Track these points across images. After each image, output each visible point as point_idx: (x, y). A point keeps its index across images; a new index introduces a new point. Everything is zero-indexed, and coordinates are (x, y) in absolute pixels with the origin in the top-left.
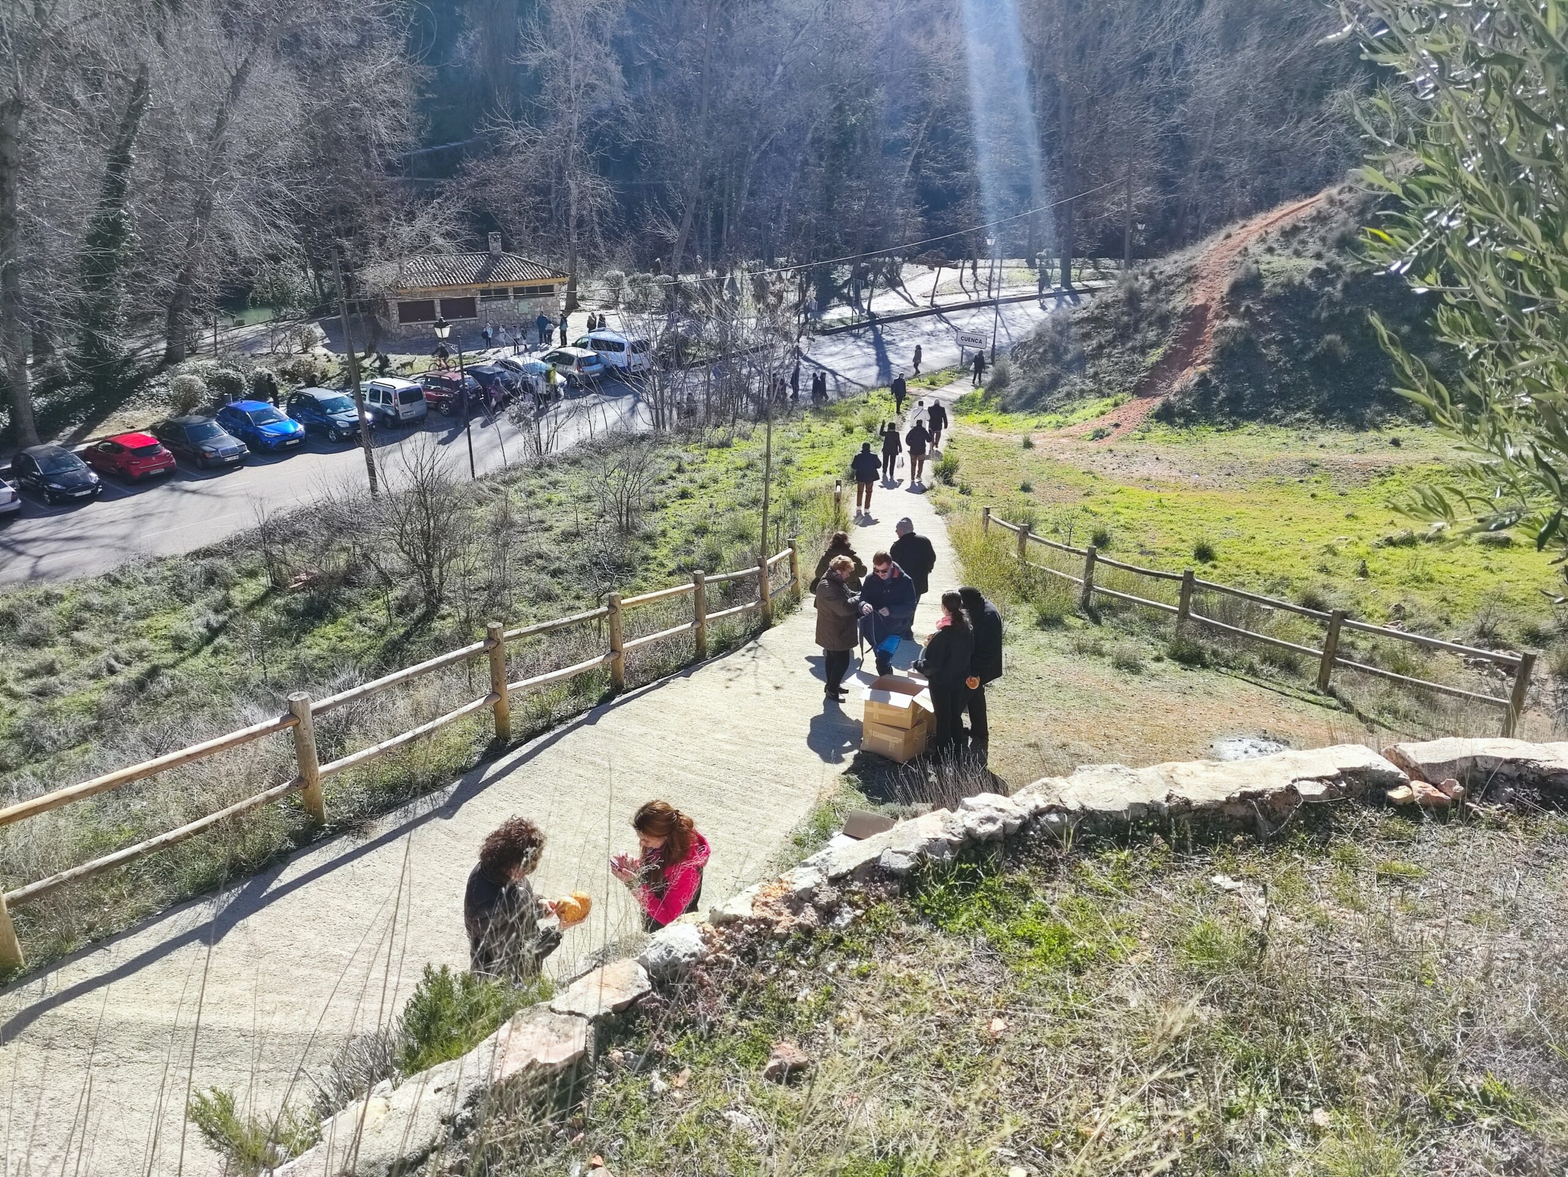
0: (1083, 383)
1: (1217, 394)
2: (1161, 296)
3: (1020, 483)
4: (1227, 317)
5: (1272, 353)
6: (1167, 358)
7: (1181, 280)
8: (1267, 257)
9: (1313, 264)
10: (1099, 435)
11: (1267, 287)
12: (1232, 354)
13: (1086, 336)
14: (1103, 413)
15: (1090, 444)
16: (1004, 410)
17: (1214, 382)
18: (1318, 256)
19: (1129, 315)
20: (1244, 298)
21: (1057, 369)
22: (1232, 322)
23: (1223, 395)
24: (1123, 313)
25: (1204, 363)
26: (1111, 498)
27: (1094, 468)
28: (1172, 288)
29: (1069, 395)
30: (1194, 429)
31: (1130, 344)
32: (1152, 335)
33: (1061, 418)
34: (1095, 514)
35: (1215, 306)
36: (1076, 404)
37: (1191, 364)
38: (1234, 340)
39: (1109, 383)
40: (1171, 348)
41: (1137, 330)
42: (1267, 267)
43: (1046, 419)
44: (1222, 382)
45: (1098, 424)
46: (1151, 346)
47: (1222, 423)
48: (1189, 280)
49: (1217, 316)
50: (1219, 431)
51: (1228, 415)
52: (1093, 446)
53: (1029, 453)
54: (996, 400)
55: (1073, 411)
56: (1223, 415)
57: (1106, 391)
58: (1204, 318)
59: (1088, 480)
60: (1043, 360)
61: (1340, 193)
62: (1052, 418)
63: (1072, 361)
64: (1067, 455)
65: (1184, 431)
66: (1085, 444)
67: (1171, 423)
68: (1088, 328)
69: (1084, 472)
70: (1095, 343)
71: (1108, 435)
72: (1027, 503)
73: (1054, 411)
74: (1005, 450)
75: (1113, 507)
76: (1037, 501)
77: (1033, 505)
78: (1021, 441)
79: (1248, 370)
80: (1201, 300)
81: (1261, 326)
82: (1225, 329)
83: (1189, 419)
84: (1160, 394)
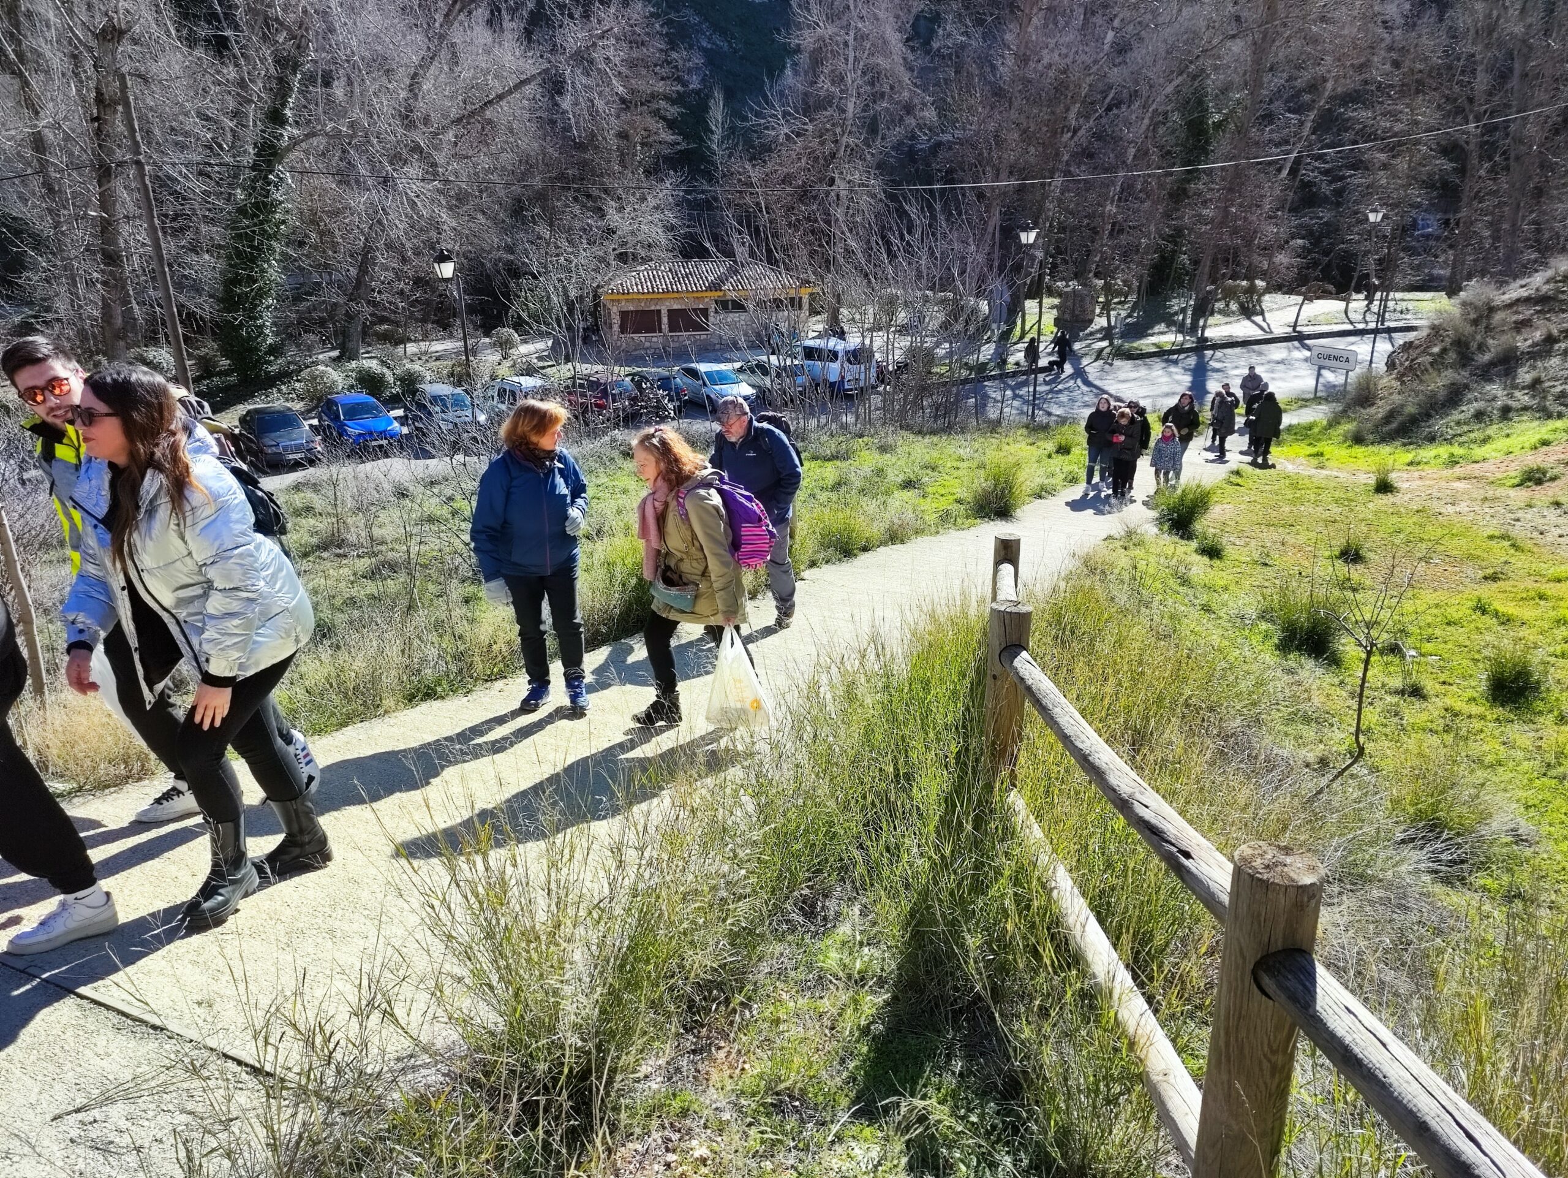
0: (1511, 396)
3: (1339, 544)
10: (1534, 478)
13: (1522, 325)
14: (1545, 443)
15: (1513, 493)
16: (1358, 439)
21: (1462, 376)
26: (1551, 589)
27: (1516, 531)
29: (1479, 416)
33: (1457, 450)
34: (1506, 621)
36: (1491, 431)
43: (1428, 452)
45: (1534, 460)
52: (1521, 495)
53: (1384, 501)
54: (1348, 427)
55: (1485, 441)
57: (1555, 408)
59: (1500, 552)
60: (1438, 362)
62: (1443, 451)
63: (1492, 364)
64: (1462, 507)
66: (1500, 492)
68: (1527, 312)
69: (1491, 538)
70: (1538, 335)
71: (1553, 479)
72: (1345, 584)
73: (1449, 441)
74: (1337, 494)
75: (1554, 608)
76: (1368, 583)
77: (1354, 590)
78: (1372, 481)
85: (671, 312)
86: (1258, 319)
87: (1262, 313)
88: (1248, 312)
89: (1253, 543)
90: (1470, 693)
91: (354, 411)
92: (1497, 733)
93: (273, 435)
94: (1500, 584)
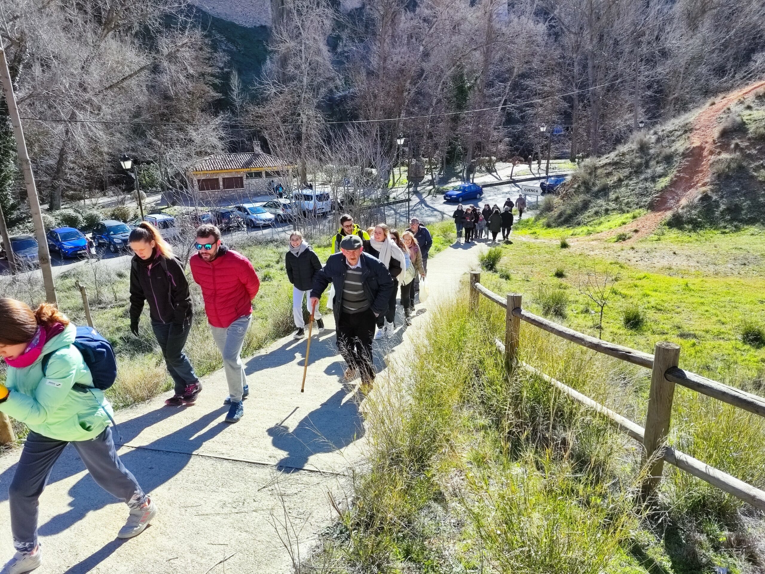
0: (608, 204)
1: (718, 206)
2: (664, 143)
3: (554, 270)
4: (719, 154)
6: (673, 184)
7: (679, 133)
8: (748, 112)
10: (622, 238)
11: (751, 130)
12: (728, 177)
13: (609, 174)
14: (624, 223)
15: (615, 245)
16: (549, 226)
17: (715, 197)
19: (642, 158)
20: (733, 139)
21: (587, 197)
22: (725, 156)
23: (722, 207)
24: (636, 157)
25: (704, 185)
26: (638, 283)
27: (620, 260)
28: (673, 138)
29: (596, 213)
30: (701, 232)
31: (643, 177)
32: (659, 169)
33: (591, 229)
34: (624, 297)
35: (708, 147)
36: (602, 219)
37: (693, 187)
38: (728, 167)
39: (628, 203)
40: (676, 176)
41: (647, 166)
42: (749, 117)
43: (578, 230)
44: (722, 197)
45: (621, 231)
46: (660, 176)
47: (725, 227)
48: (686, 132)
49: (711, 153)
50: (724, 233)
51: (731, 221)
52: (618, 246)
53: (565, 251)
54: (543, 221)
55: (600, 223)
56: (726, 221)
57: (626, 209)
58: (701, 155)
59: (616, 269)
60: (577, 191)
62: (585, 229)
63: (599, 191)
64: (597, 252)
65: (693, 235)
66: (610, 245)
67: (681, 228)
68: (610, 169)
69: (611, 264)
70: (615, 178)
71: (629, 238)
72: (560, 286)
73: (586, 225)
74: (547, 249)
75: (641, 290)
76: (569, 285)
77: (565, 289)
78: (559, 243)
79: (743, 188)
80: (697, 143)
81: (750, 156)
82: (719, 161)
83: (696, 226)
84: (670, 209)
85: (224, 179)
86: (494, 174)
87: (496, 171)
88: (490, 170)
89: (520, 272)
90: (618, 326)
91: (66, 237)
92: (631, 340)
93: (23, 251)
94: (619, 282)
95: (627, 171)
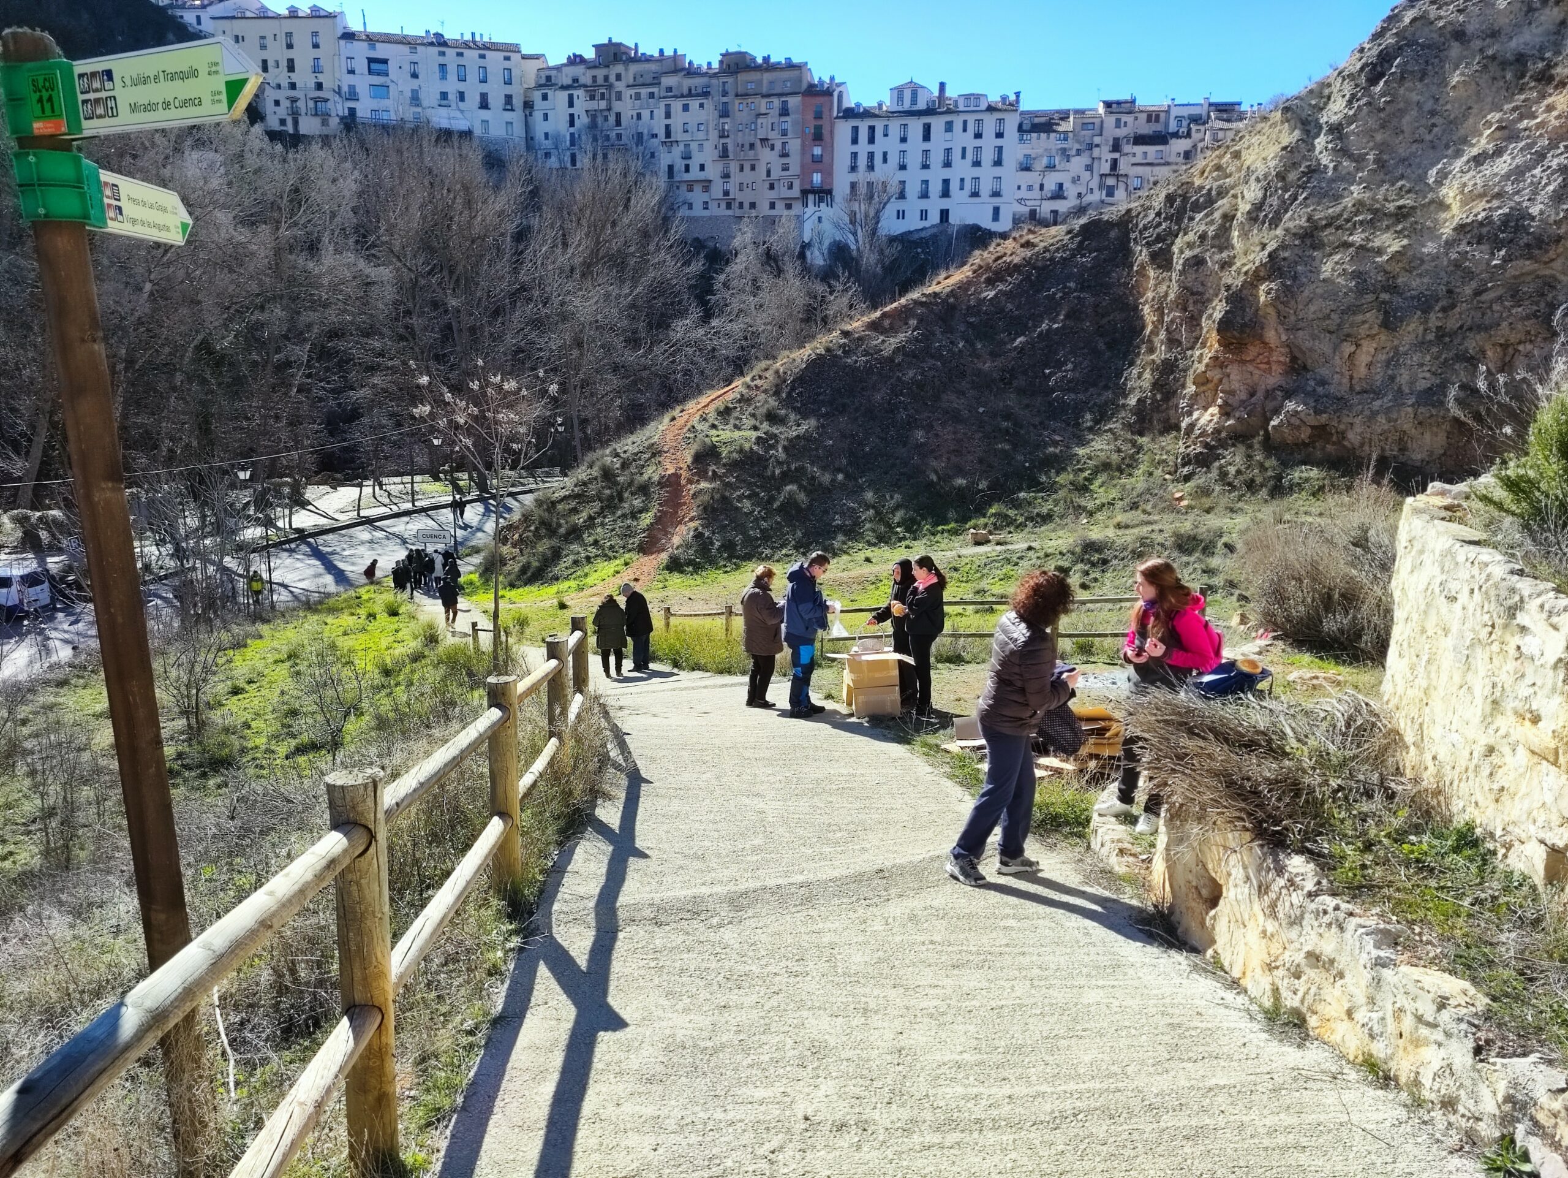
0: (586, 550)
1: (712, 544)
2: (633, 469)
4: (698, 482)
5: (746, 505)
6: (658, 520)
7: (647, 456)
8: (713, 432)
9: (754, 435)
11: (724, 455)
12: (714, 510)
13: (574, 511)
14: (619, 572)
16: (513, 585)
17: (706, 534)
18: (755, 428)
19: (610, 488)
20: (708, 465)
21: (555, 542)
22: (704, 485)
23: (717, 544)
24: (602, 487)
25: (691, 520)
28: (640, 463)
29: (576, 563)
30: (704, 574)
31: (619, 513)
32: (637, 502)
33: (576, 583)
35: (684, 474)
36: (587, 569)
37: (680, 523)
38: (712, 498)
39: (611, 547)
40: (659, 511)
41: (621, 499)
42: (717, 439)
43: (562, 586)
44: (713, 533)
46: (641, 512)
47: (725, 566)
48: (654, 455)
49: (690, 481)
50: (726, 572)
51: (729, 559)
53: (569, 612)
54: (499, 582)
55: (586, 575)
56: (724, 559)
57: (610, 554)
58: (678, 484)
60: (537, 535)
61: (753, 379)
62: (569, 584)
63: (568, 534)
65: (697, 577)
67: (682, 572)
68: (573, 503)
70: (584, 515)
73: (567, 578)
78: (555, 602)
79: (731, 521)
80: (671, 471)
81: (729, 484)
82: (700, 491)
83: (697, 568)
84: (663, 550)
86: (316, 510)
87: (312, 504)
88: (303, 503)
95: (596, 506)
